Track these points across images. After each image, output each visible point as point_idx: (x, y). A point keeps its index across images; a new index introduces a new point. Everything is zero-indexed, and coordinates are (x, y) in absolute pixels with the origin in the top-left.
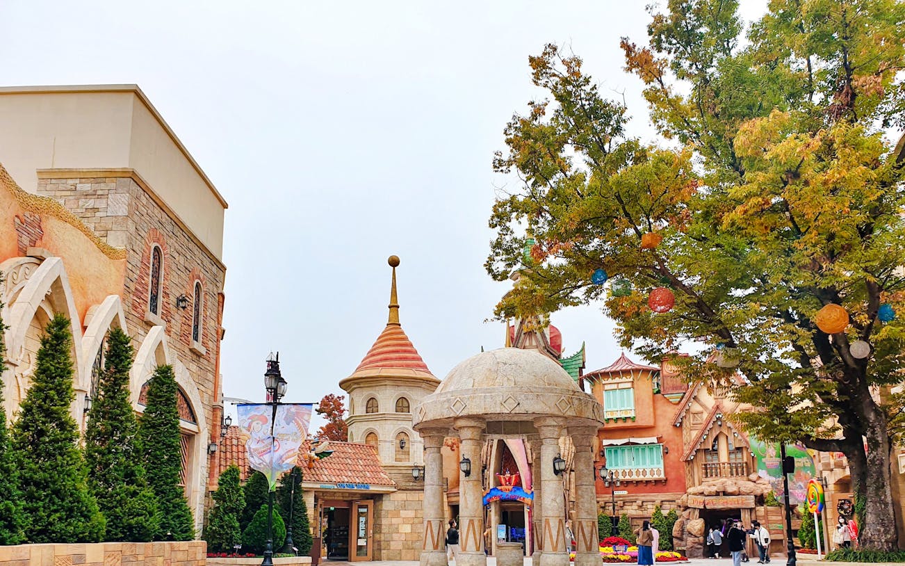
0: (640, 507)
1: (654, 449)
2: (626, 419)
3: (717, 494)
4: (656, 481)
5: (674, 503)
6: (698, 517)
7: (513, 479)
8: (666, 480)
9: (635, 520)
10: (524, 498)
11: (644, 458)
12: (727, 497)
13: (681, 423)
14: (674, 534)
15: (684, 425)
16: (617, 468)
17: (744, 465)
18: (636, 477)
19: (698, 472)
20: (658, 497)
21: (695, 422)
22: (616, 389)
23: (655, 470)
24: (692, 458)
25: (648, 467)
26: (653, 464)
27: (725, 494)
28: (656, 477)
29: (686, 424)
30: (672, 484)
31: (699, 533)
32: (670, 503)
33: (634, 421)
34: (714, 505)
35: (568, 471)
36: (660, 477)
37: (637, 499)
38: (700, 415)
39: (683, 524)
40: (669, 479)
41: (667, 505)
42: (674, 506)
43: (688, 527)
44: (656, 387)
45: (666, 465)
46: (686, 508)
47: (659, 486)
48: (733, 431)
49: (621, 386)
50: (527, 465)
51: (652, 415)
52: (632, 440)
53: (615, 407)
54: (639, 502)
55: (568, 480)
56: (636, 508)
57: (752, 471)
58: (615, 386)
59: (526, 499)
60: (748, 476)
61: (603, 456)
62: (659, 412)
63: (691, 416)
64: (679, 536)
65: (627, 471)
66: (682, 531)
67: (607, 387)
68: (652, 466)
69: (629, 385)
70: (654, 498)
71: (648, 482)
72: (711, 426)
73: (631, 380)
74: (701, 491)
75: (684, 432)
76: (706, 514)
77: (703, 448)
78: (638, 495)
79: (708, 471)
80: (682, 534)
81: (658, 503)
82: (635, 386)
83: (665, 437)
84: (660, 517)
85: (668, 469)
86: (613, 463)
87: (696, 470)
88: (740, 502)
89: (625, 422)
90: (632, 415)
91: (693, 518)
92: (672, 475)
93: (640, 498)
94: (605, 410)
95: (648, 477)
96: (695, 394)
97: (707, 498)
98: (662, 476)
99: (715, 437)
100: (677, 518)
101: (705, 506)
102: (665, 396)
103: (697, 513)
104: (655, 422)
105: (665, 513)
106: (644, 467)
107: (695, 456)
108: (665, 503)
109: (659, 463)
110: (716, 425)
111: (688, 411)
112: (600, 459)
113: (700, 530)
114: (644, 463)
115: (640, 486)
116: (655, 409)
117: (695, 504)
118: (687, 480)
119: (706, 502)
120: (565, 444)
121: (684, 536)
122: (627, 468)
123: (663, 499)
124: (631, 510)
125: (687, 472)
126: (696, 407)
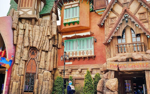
0: (80, 72)
1: (89, 40)
2: (74, 23)
3: (127, 60)
4: (89, 57)
5: (99, 70)
6: (113, 77)
7: (3, 53)
8: (95, 57)
9: (77, 80)
10: (5, 64)
11: (83, 45)
12: (135, 62)
13: (104, 24)
14: (98, 89)
15: (105, 25)
16: (69, 51)
17: (143, 44)
18: (79, 55)
19: (113, 49)
20: (90, 67)
21: (112, 23)
22: (70, 8)
23: (89, 51)
24: (110, 41)
25: (85, 49)
26: (88, 48)
27: (133, 60)
28: (89, 55)
29: (107, 24)
30: (98, 59)
31: (115, 88)
32: (97, 70)
33: (78, 24)
34: (125, 68)
35: (40, 51)
36: (92, 55)
37: (78, 68)
38: (114, 19)
39: (103, 83)
40: (97, 56)
41: (95, 72)
42: (99, 72)
43: (107, 84)
44: (92, 8)
45: (95, 48)
46: (107, 71)
47: (91, 60)
48: (136, 23)
49: (73, 6)
50: (13, 45)
51: (89, 22)
52: (77, 34)
53: (69, 16)
54: (80, 70)
55: (40, 56)
56: (78, 73)
57: (147, 48)
58: (70, 6)
59: (6, 65)
60: (145, 51)
61: (63, 45)
62: (92, 21)
63: (110, 20)
64: (101, 90)
65: (74, 52)
66: (103, 87)
67: (66, 7)
68: (88, 49)
69: (77, 5)
70: (87, 67)
71: (85, 58)
72: (121, 22)
73: (78, 2)
74: (115, 60)
75: (106, 29)
76: (119, 75)
77: (116, 35)
78: (79, 65)
79: (119, 49)
80: (103, 89)
81: (90, 70)
82: (80, 6)
83: (95, 34)
84: (89, 78)
85: (96, 51)
86: (68, 48)
87: (112, 50)
88: (145, 65)
89: (74, 25)
90: (77, 20)
91: (110, 78)
92: (98, 54)
93: (80, 67)
94: (64, 19)
95: (85, 55)
96: (112, 7)
97: (120, 63)
98: (93, 54)
99: (123, 29)
100: (100, 79)
101: (118, 69)
102: (96, 11)
103: (113, 74)
104: (90, 26)
105: (93, 76)
106: (83, 50)
107: (112, 40)
108: (94, 70)
109: (91, 47)
110: (125, 22)
111: (107, 17)
112: (62, 47)
113: (115, 87)
114: (83, 48)
115: (81, 60)
116: (90, 19)
117: (112, 67)
118: (106, 56)
119: (119, 66)
120: (39, 35)
121: (104, 91)
122: (74, 51)
123: (93, 68)
124: (75, 75)
125: (107, 51)
126: (112, 15)
